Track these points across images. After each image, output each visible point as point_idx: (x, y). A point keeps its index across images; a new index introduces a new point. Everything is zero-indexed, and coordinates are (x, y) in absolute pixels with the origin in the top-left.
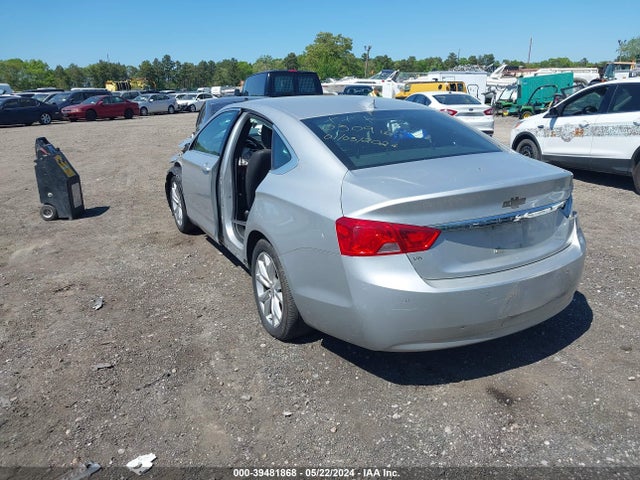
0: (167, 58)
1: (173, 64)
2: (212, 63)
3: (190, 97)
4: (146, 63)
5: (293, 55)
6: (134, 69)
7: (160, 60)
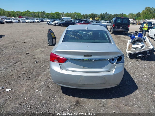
0: (106, 13)
1: (107, 14)
2: (117, 14)
3: (105, 23)
4: (101, 14)
5: (139, 13)
6: (98, 15)
7: (105, 13)
